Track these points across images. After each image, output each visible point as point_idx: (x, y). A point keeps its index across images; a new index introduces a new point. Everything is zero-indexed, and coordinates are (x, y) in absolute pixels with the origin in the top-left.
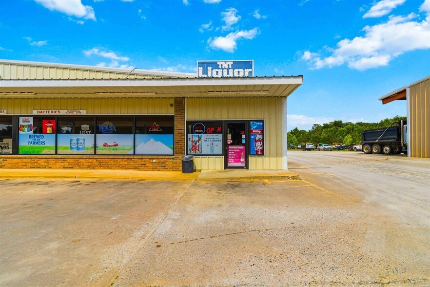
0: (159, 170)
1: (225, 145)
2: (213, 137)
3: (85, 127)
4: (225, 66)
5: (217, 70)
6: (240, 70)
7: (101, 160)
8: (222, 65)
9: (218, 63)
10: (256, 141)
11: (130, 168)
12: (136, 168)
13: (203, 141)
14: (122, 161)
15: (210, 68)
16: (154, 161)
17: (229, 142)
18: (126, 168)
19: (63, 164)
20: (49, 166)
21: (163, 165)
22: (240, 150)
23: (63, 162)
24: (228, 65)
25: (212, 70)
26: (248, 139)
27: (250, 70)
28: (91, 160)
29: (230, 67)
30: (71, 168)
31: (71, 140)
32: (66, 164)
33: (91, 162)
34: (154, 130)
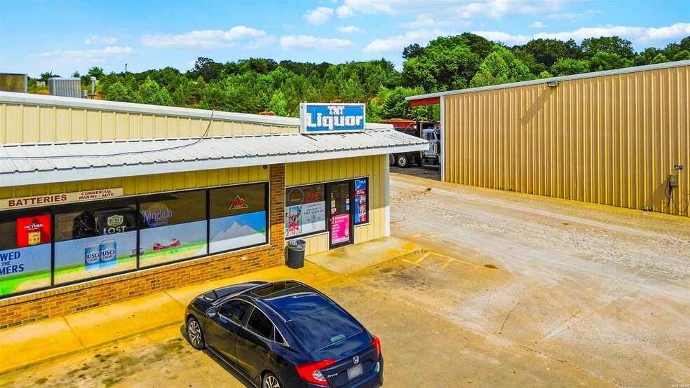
0: (250, 272)
1: (329, 216)
2: (315, 207)
3: (116, 220)
4: (336, 111)
5: (328, 117)
6: (353, 117)
7: (156, 276)
8: (333, 111)
9: (329, 108)
10: (360, 205)
11: (207, 279)
12: (215, 277)
13: (303, 214)
14: (193, 270)
15: (319, 115)
16: (244, 258)
17: (333, 211)
18: (200, 281)
19: (75, 303)
20: (44, 314)
21: (256, 261)
22: (345, 219)
23: (75, 299)
24: (340, 111)
25: (322, 117)
26: (352, 204)
27: (361, 117)
28: (135, 282)
29: (342, 113)
30: (94, 306)
31: (87, 251)
32: (83, 301)
33: (136, 285)
34: (238, 207)
